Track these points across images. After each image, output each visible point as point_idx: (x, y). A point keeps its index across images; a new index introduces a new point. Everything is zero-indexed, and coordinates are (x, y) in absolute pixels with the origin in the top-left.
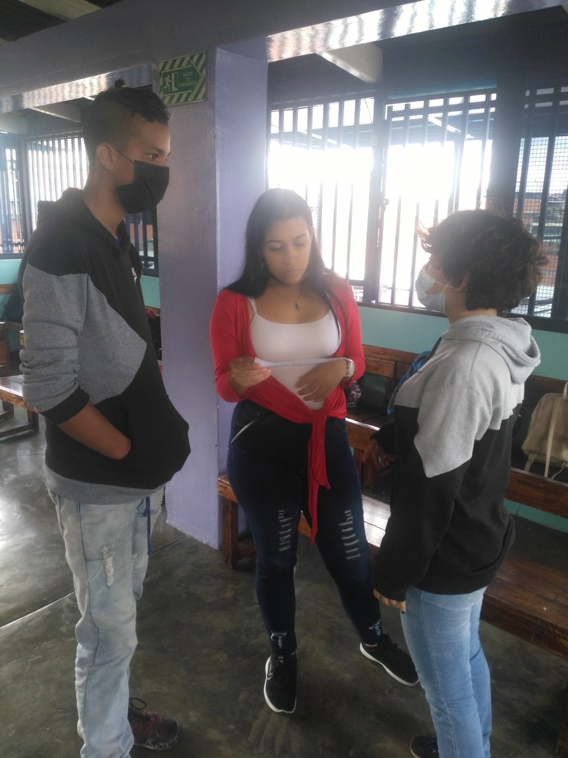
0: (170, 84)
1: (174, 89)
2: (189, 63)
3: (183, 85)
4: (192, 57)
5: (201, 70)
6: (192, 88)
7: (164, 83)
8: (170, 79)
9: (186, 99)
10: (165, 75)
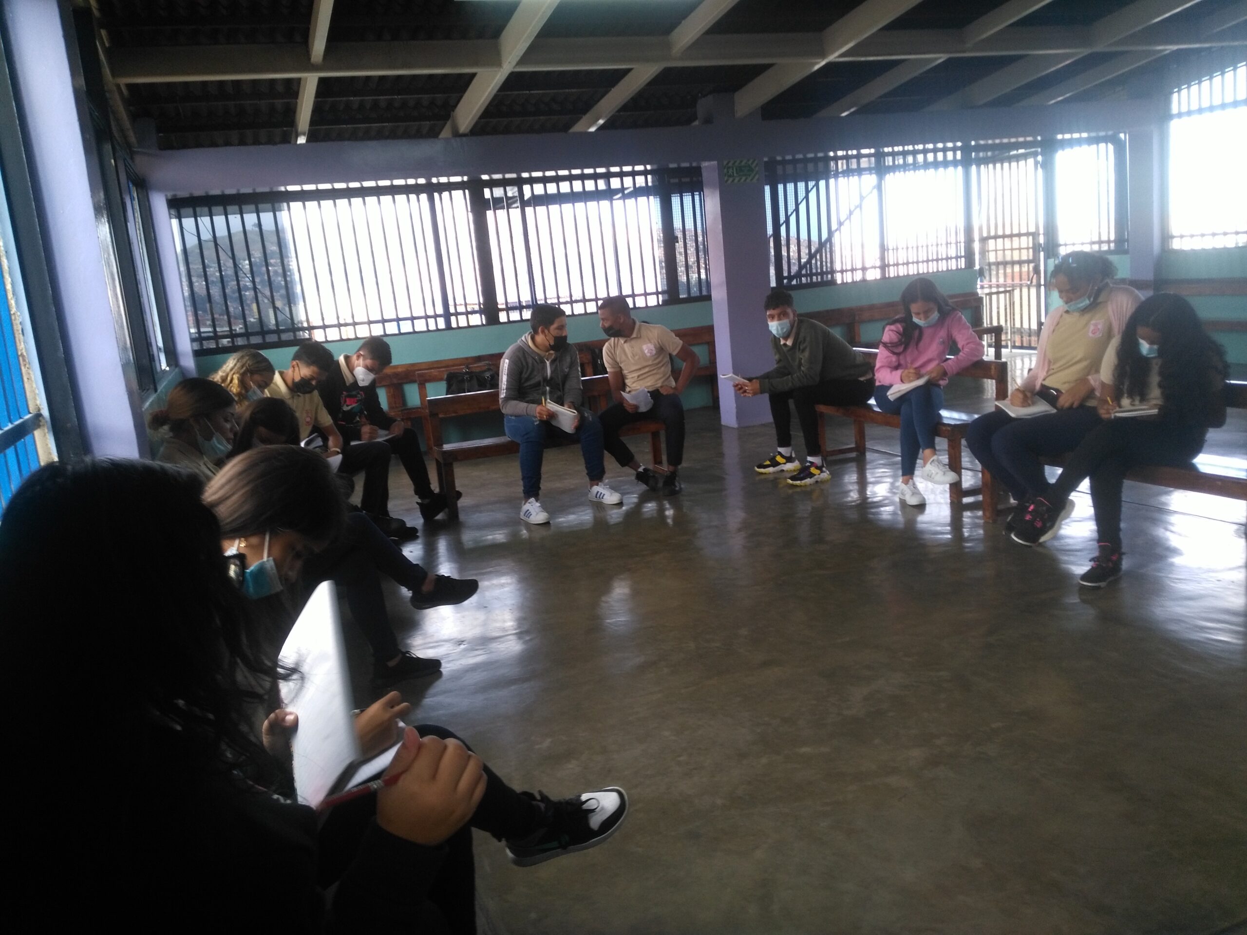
0: (733, 173)
1: (735, 175)
2: (746, 163)
3: (741, 173)
4: (748, 160)
5: (756, 166)
6: (749, 176)
7: (728, 172)
8: (733, 169)
9: (746, 180)
10: (729, 168)
